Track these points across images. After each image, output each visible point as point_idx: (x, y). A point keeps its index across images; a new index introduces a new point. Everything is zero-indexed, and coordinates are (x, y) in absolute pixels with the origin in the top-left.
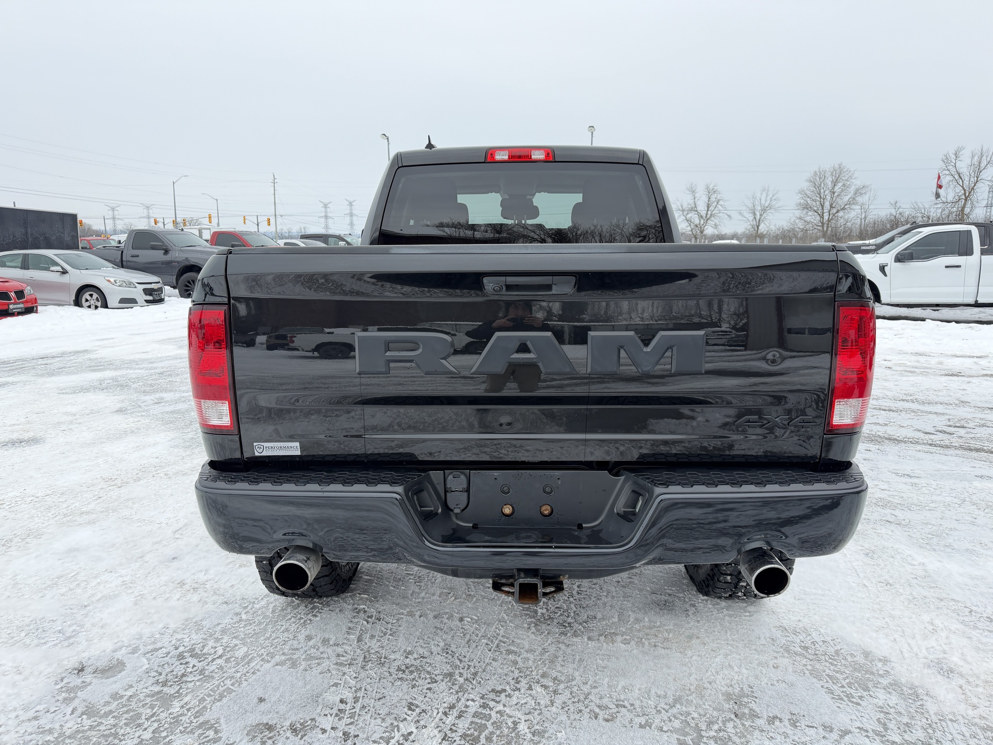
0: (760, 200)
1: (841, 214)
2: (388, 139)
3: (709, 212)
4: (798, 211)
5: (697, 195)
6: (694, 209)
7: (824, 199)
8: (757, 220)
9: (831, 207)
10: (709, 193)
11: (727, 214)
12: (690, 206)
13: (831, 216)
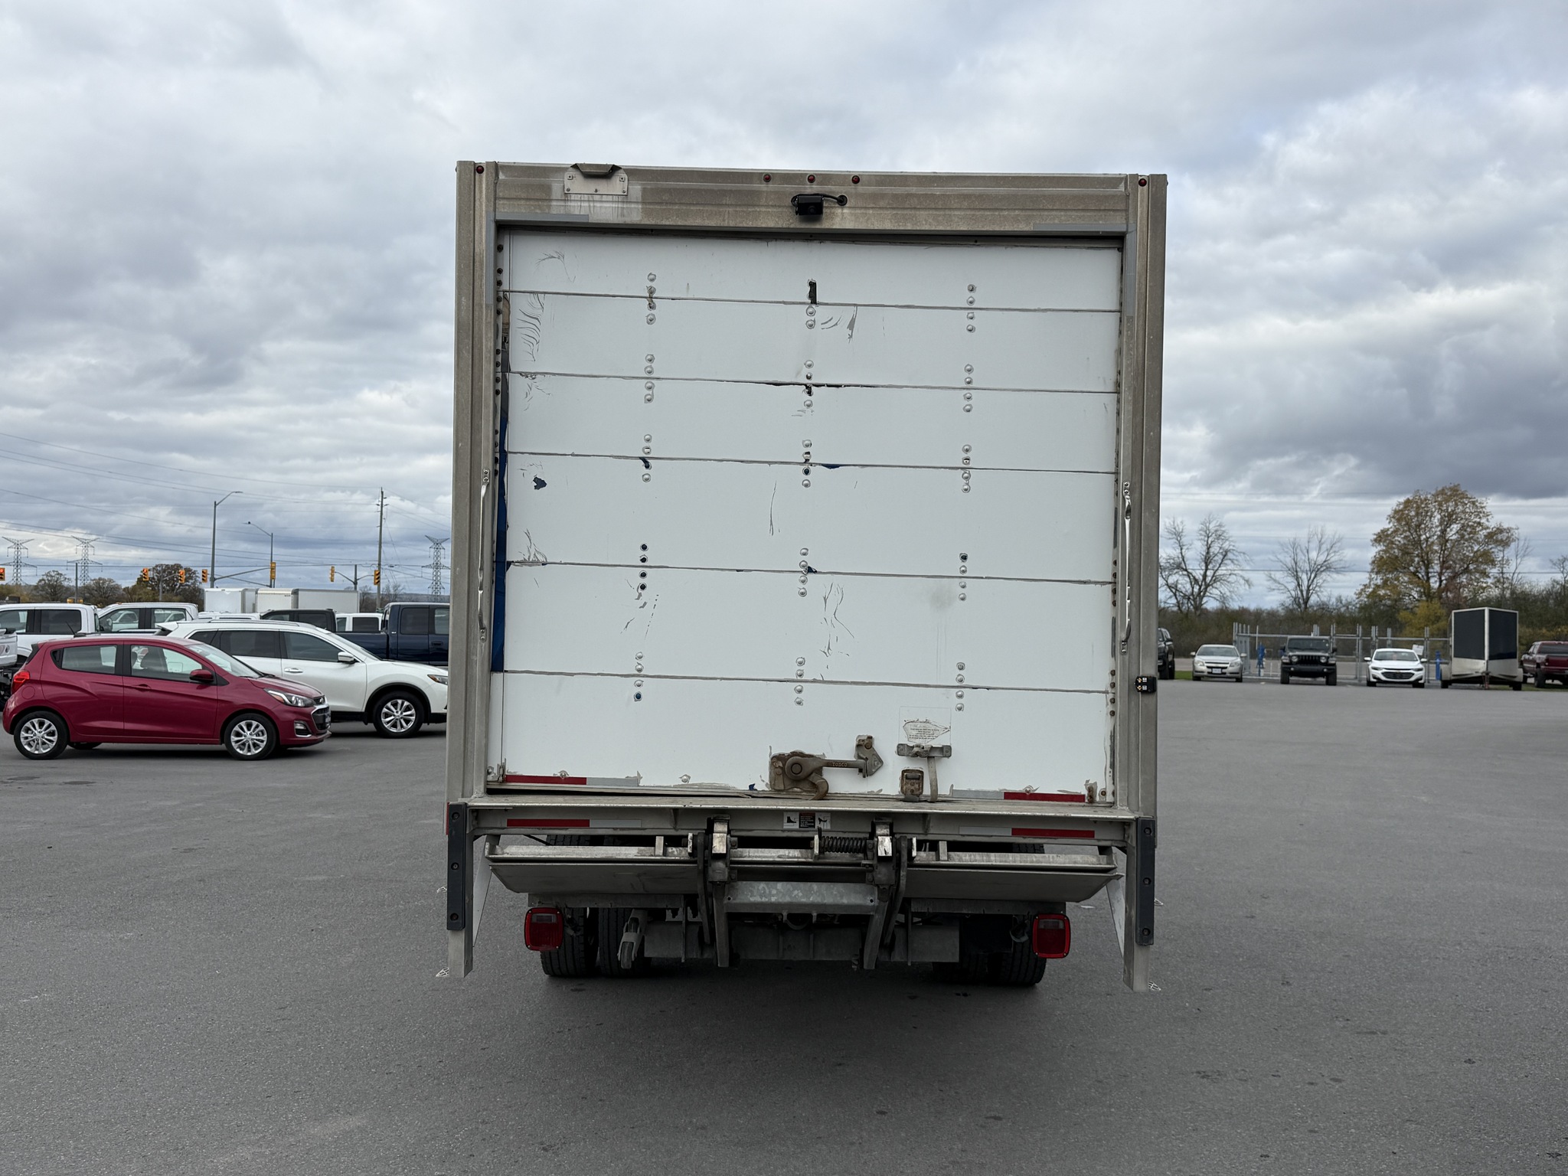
0: (1308, 552)
1: (1464, 579)
3: (1210, 573)
4: (1379, 573)
5: (1184, 540)
6: (1181, 566)
7: (1427, 553)
8: (1304, 588)
9: (1442, 568)
10: (1208, 536)
11: (1244, 578)
12: (1172, 561)
13: (1444, 582)
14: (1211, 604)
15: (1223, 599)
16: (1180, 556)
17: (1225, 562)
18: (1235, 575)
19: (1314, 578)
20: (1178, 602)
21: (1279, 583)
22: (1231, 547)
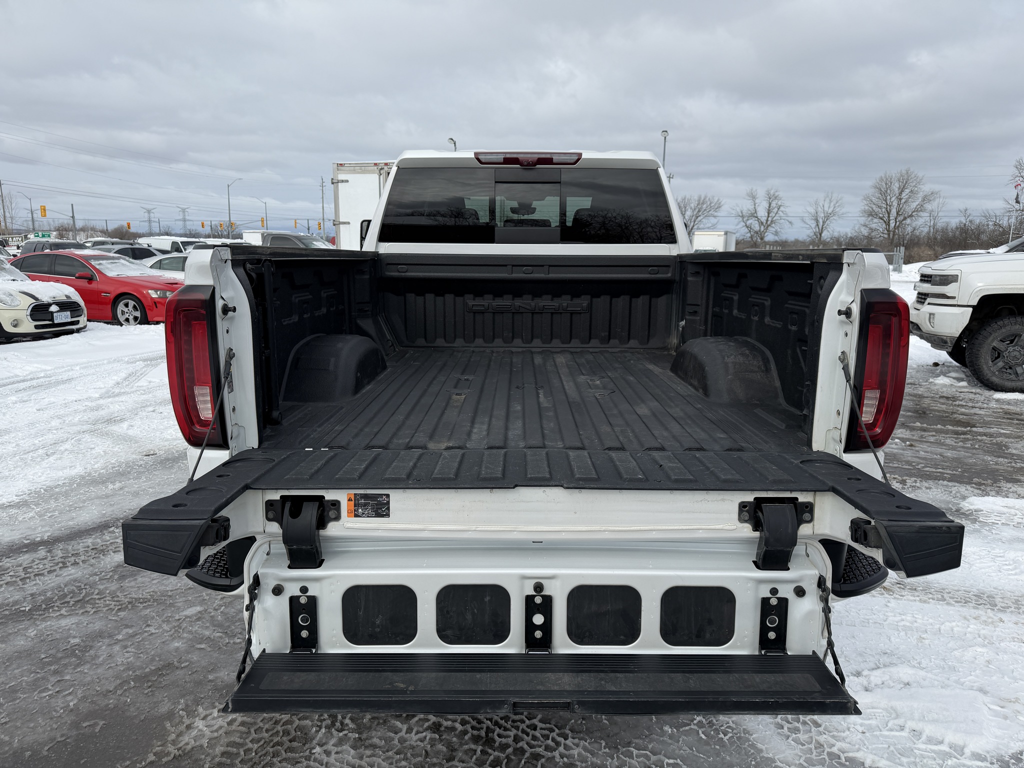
1: (908, 221)
3: (770, 219)
4: (863, 218)
5: (757, 201)
6: (754, 215)
7: (890, 206)
8: (820, 227)
9: (897, 214)
10: (770, 198)
11: (788, 221)
12: (749, 212)
13: (898, 223)
14: (770, 237)
15: (776, 233)
16: (754, 209)
17: (779, 212)
18: (784, 219)
19: (827, 220)
20: (752, 235)
21: (807, 224)
22: (782, 204)
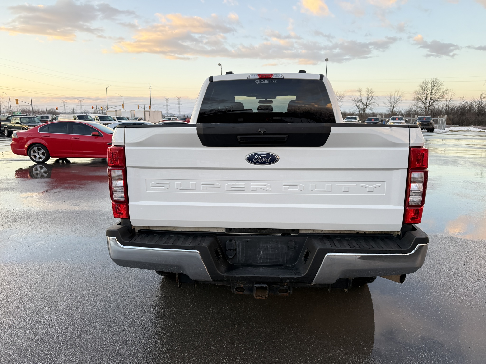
1: (436, 103)
2: (221, 66)
3: (368, 102)
4: (414, 102)
5: (362, 93)
6: (360, 101)
7: (427, 96)
8: (393, 106)
9: (430, 99)
10: (368, 92)
11: (376, 103)
12: (358, 99)
13: (431, 104)
14: (368, 111)
15: (371, 109)
16: (360, 98)
17: (372, 99)
18: (375, 103)
19: (396, 103)
20: (359, 110)
21: (386, 105)
22: (374, 95)
